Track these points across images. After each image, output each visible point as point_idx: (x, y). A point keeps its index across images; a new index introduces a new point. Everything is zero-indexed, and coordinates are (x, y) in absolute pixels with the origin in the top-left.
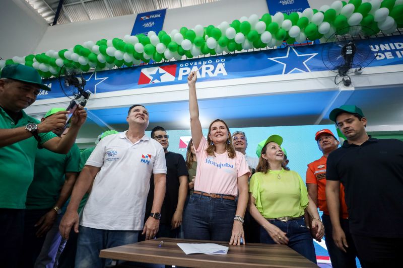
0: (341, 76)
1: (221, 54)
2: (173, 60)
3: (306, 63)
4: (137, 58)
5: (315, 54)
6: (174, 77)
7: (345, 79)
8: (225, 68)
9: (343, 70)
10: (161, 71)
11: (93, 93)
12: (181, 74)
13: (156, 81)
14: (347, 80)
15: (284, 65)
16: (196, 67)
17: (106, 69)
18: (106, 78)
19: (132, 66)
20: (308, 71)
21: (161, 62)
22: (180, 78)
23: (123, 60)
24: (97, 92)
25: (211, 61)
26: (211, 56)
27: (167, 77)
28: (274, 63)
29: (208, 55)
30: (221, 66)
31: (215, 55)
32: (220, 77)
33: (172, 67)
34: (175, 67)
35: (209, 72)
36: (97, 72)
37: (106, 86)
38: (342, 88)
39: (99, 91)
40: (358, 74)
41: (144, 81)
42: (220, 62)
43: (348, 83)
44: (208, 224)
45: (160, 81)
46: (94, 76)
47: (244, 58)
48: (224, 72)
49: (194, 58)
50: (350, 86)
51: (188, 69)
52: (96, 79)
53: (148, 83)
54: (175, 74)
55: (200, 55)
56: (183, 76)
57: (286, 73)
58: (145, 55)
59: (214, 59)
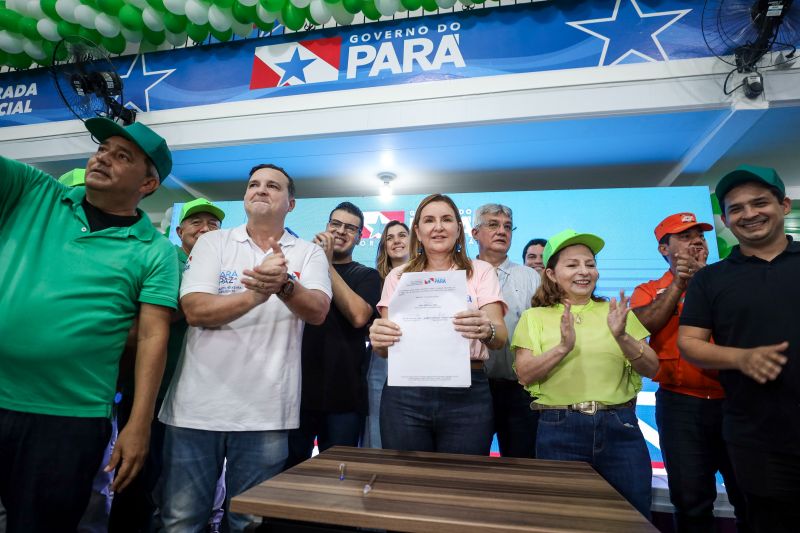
0: (740, 72)
1: (450, 10)
2: (332, 24)
3: (657, 36)
4: (243, 20)
5: (683, 12)
6: (337, 71)
7: (750, 81)
8: (462, 47)
9: (747, 56)
10: (305, 54)
11: (145, 110)
12: (353, 62)
13: (294, 81)
14: (755, 84)
15: (604, 41)
16: (390, 44)
17: (168, 46)
18: (170, 71)
19: (231, 40)
20: (662, 59)
21: (302, 29)
22: (351, 73)
23: (208, 24)
24: (152, 108)
25: (427, 29)
26: (427, 13)
27: (320, 70)
28: (581, 37)
29: (418, 13)
30: (450, 41)
31: (435, 12)
32: (449, 72)
33: (329, 42)
34: (339, 43)
35: (421, 57)
36: (145, 54)
37: (173, 93)
38: (740, 103)
39: (157, 106)
40: (783, 66)
41: (263, 80)
42: (449, 32)
43: (753, 92)
44: (430, 419)
45: (304, 80)
46: (139, 67)
47: (507, 22)
48: (458, 59)
49: (383, 18)
50: (760, 97)
51: (370, 49)
52: (145, 74)
53: (274, 84)
54: (339, 63)
55: (400, 11)
56: (359, 67)
57: (607, 62)
58: (261, 11)
59: (433, 22)
